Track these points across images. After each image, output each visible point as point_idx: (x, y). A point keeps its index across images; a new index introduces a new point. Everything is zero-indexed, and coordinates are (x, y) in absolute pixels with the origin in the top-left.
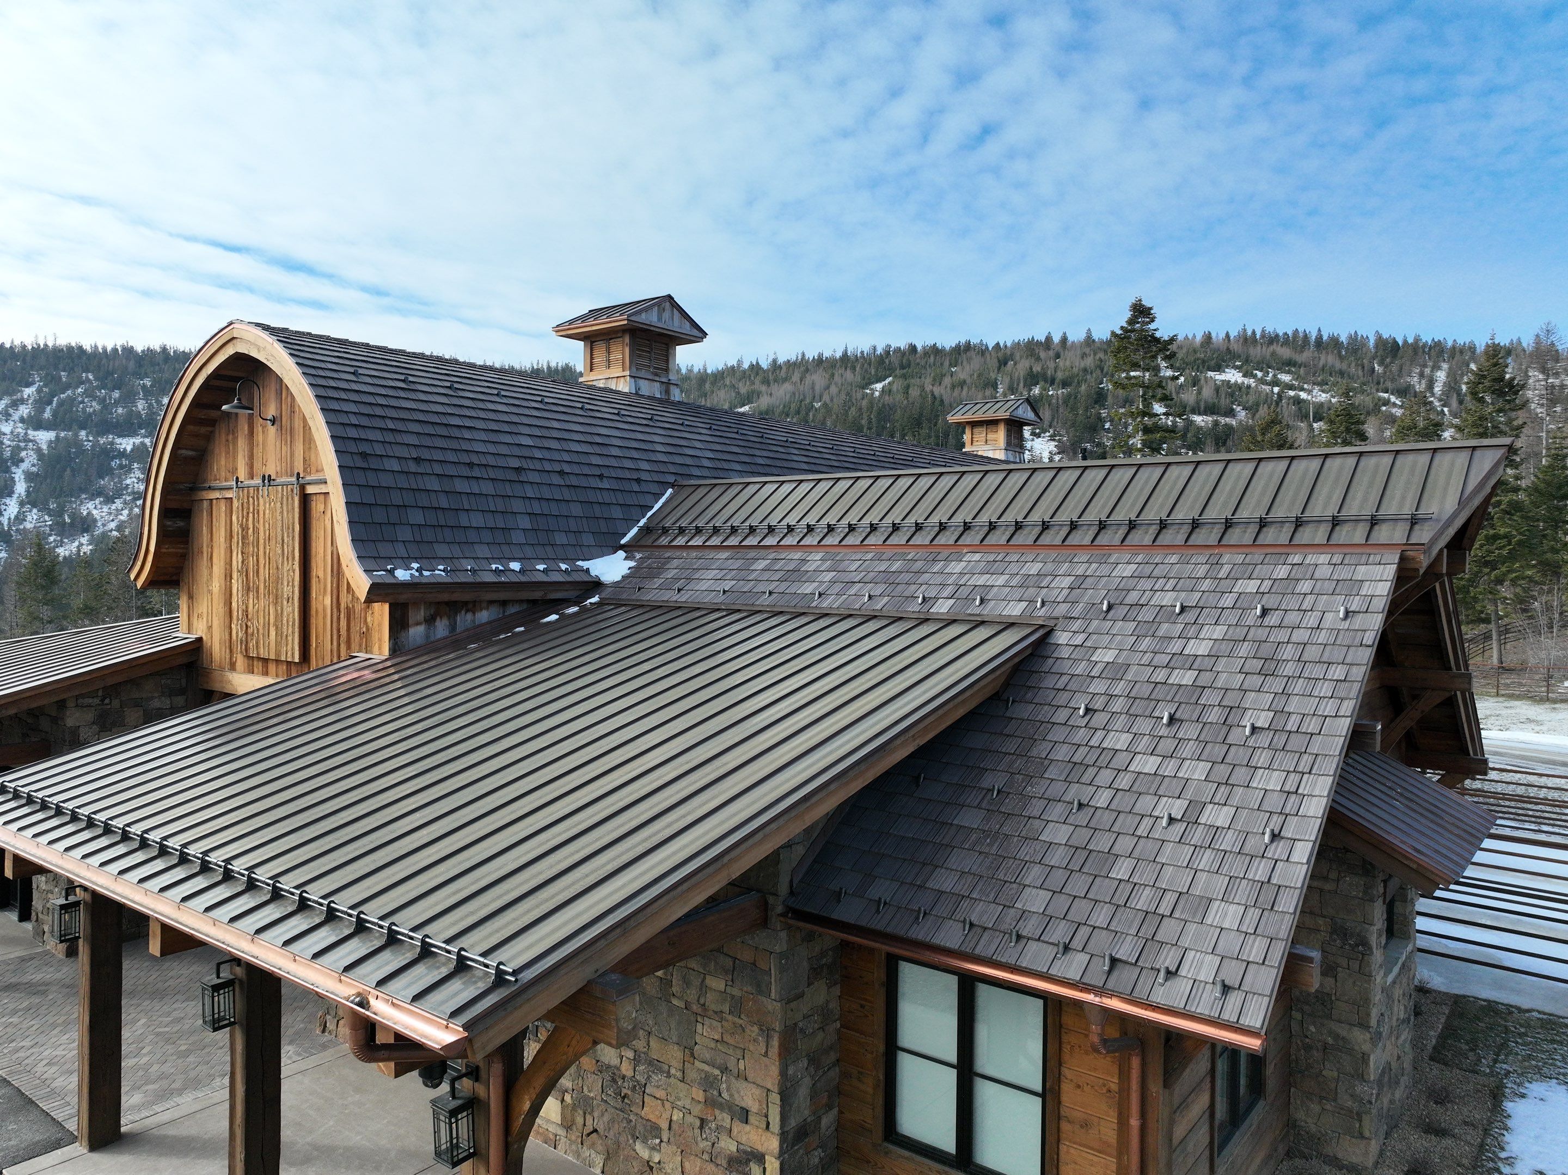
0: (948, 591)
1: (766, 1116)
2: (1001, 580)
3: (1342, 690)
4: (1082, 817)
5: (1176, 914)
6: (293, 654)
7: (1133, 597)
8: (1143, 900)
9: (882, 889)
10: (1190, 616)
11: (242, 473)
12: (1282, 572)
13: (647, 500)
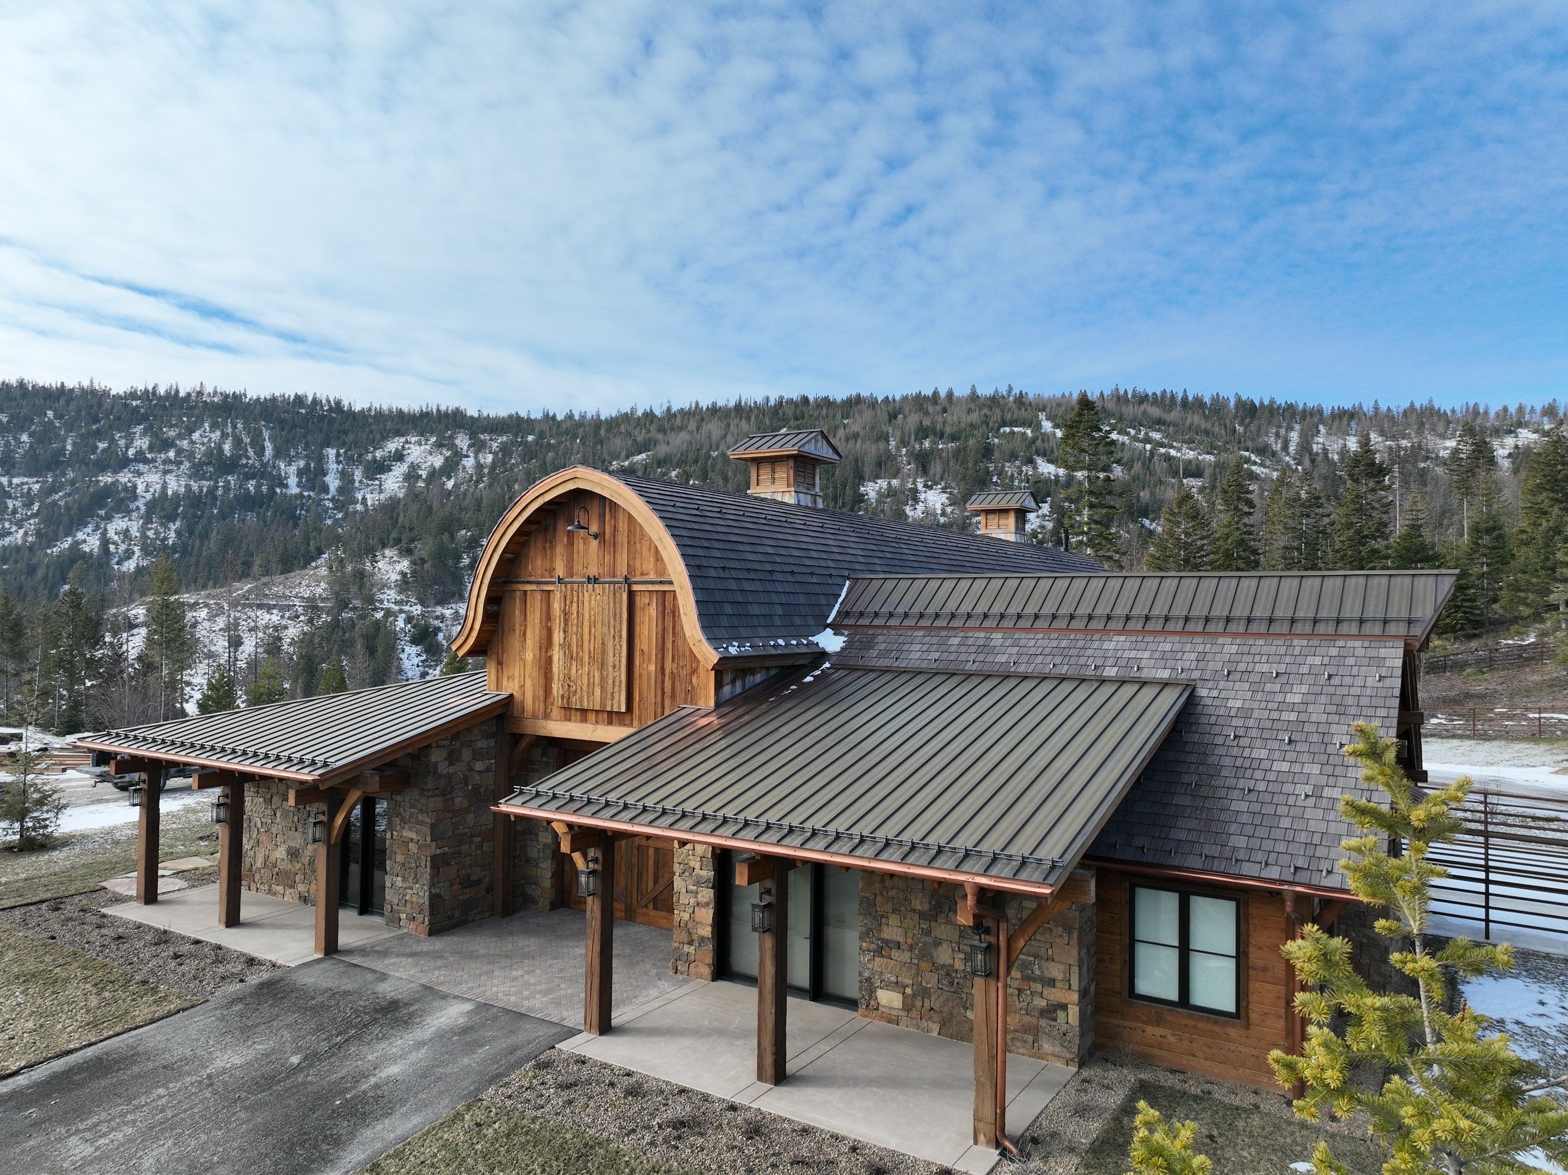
0: (1111, 661)
1: (1069, 980)
2: (1147, 654)
3: (1388, 722)
4: (1253, 797)
5: (1324, 843)
6: (619, 707)
7: (1242, 667)
8: (1303, 837)
9: (1139, 841)
10: (1283, 679)
11: (560, 571)
12: (1334, 652)
13: (835, 590)
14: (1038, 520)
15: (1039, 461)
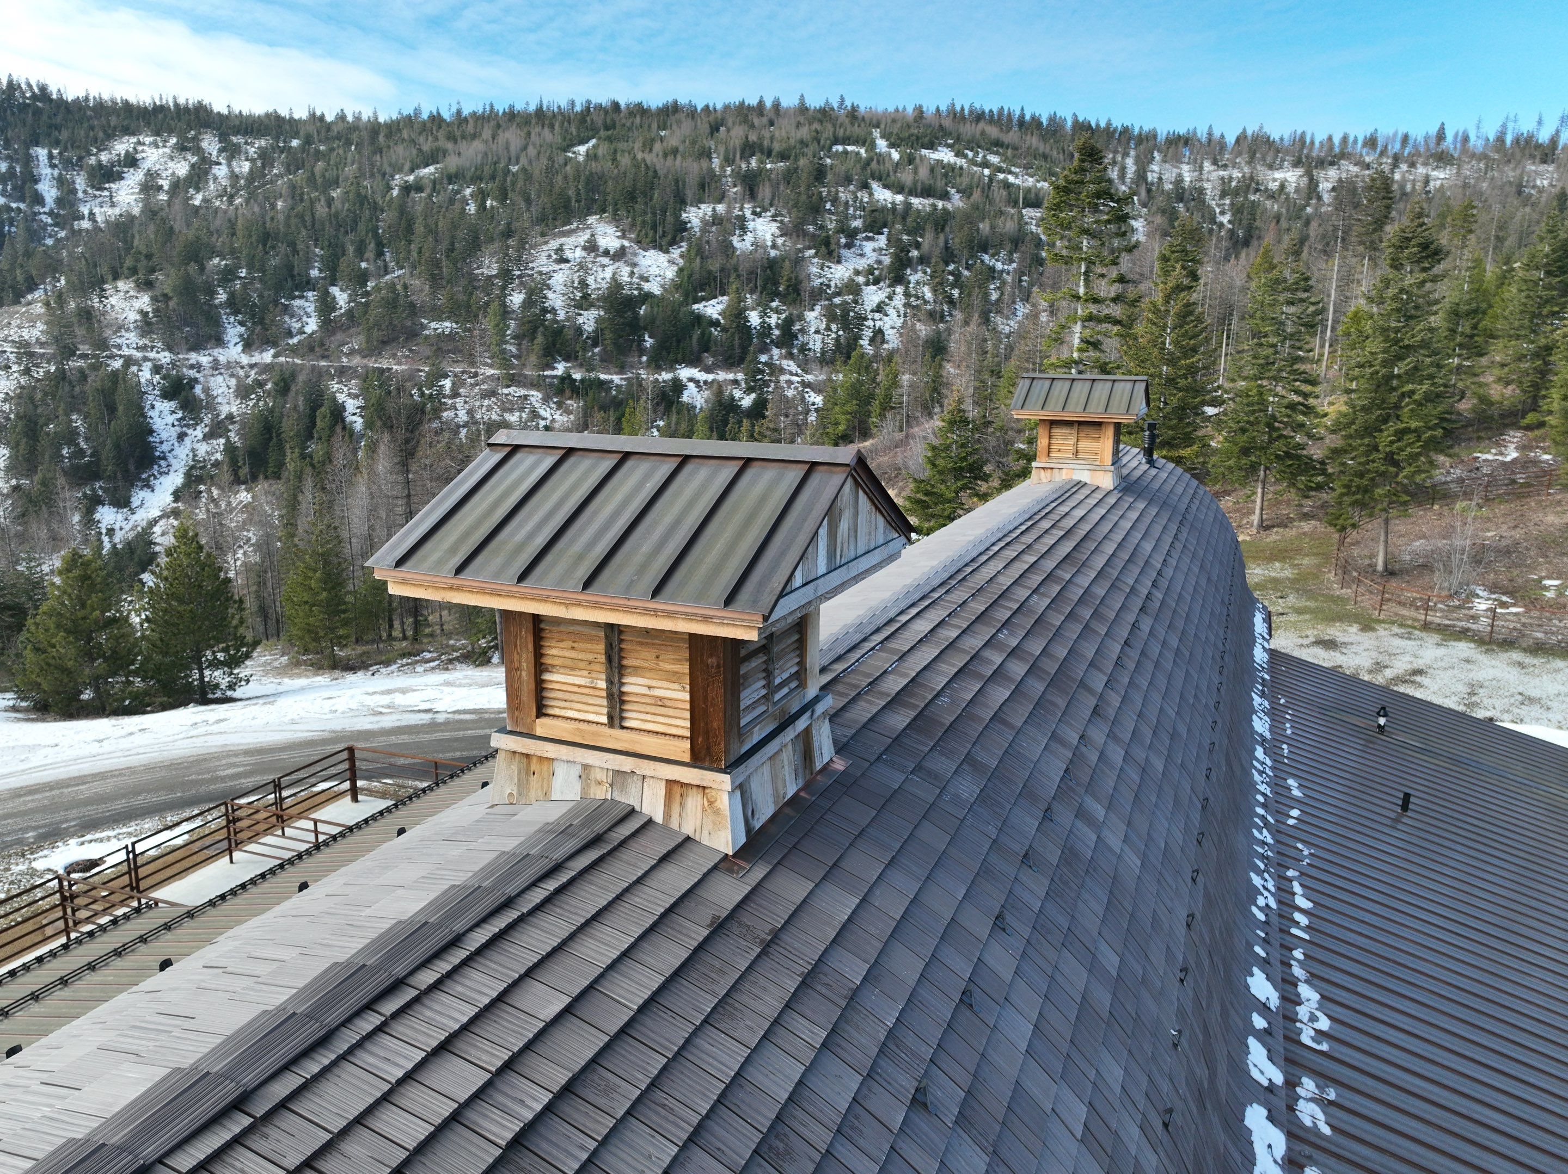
14: (875, 254)
15: (875, 185)
